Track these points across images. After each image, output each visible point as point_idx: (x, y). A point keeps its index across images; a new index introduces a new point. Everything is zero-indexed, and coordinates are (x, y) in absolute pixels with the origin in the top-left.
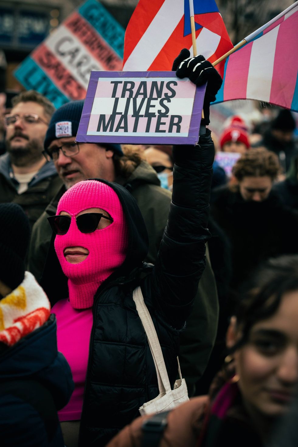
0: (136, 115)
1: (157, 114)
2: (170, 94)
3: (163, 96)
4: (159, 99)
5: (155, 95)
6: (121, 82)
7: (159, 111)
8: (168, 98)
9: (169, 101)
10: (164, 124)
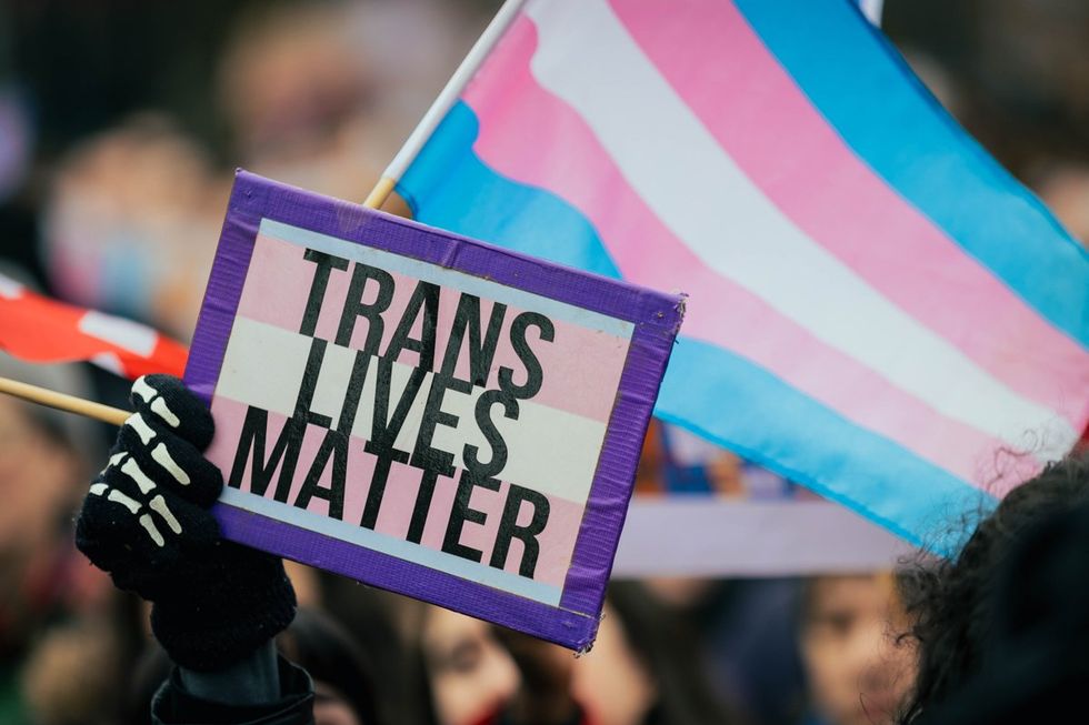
0: (382, 445)
1: (459, 464)
2: (520, 378)
3: (493, 383)
4: (478, 391)
5: (463, 371)
6: (343, 265)
7: (470, 452)
8: (511, 397)
9: (512, 413)
10: (480, 518)
